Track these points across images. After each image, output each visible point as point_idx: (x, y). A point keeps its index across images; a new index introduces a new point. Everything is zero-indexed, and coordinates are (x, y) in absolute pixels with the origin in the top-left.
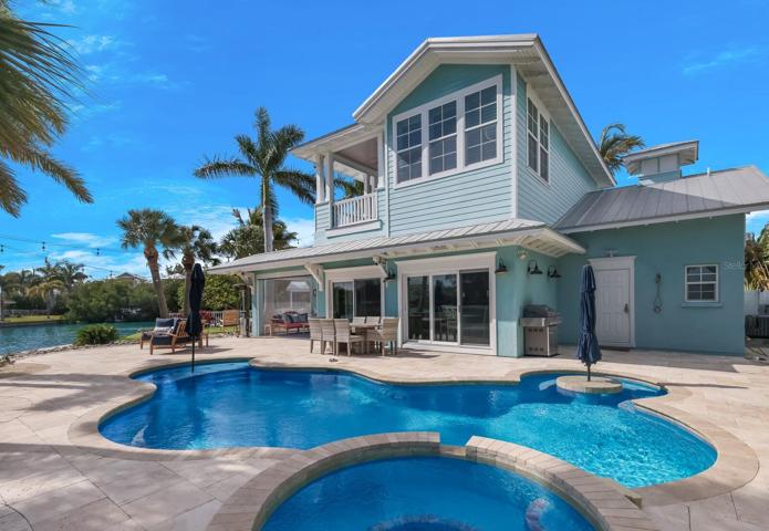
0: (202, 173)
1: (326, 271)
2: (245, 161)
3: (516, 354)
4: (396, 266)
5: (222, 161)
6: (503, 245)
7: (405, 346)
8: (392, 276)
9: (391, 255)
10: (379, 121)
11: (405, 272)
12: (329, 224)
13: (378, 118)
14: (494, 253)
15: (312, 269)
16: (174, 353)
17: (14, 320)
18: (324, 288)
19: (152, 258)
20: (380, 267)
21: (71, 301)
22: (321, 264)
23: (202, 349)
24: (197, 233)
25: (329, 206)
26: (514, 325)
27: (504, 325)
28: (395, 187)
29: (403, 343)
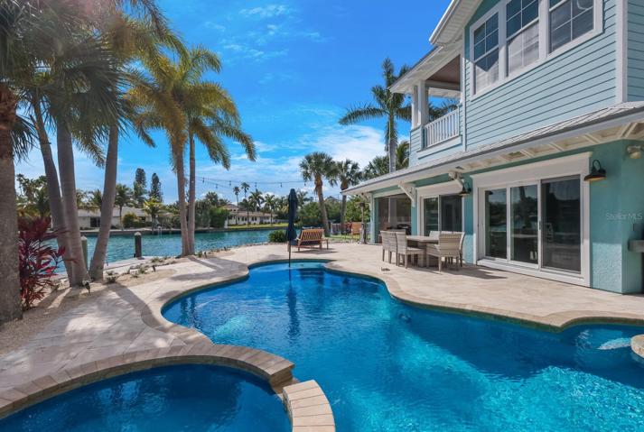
0: (345, 121)
1: (417, 189)
2: (378, 106)
3: (620, 291)
4: (471, 180)
5: (357, 109)
6: (600, 141)
7: (480, 263)
8: (468, 190)
9: (467, 170)
10: (458, 37)
11: (481, 186)
12: (420, 146)
13: (456, 35)
14: (587, 155)
15: (406, 187)
16: (299, 252)
17: (276, 225)
18: (416, 204)
19: (319, 186)
20: (456, 182)
21: (301, 215)
22: (414, 182)
23: (321, 250)
24: (350, 166)
25: (420, 130)
26: (618, 250)
27: (601, 248)
28: (471, 99)
29: (479, 260)
